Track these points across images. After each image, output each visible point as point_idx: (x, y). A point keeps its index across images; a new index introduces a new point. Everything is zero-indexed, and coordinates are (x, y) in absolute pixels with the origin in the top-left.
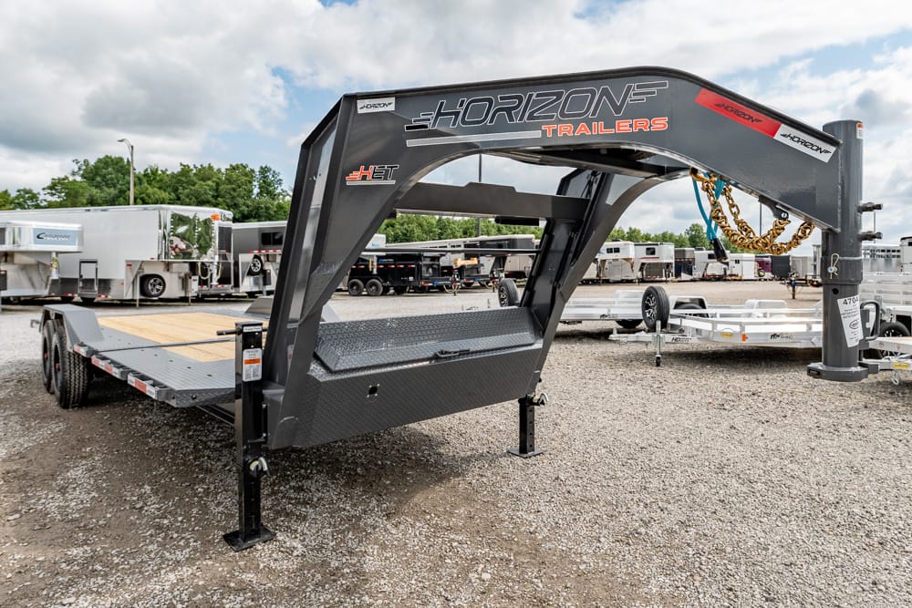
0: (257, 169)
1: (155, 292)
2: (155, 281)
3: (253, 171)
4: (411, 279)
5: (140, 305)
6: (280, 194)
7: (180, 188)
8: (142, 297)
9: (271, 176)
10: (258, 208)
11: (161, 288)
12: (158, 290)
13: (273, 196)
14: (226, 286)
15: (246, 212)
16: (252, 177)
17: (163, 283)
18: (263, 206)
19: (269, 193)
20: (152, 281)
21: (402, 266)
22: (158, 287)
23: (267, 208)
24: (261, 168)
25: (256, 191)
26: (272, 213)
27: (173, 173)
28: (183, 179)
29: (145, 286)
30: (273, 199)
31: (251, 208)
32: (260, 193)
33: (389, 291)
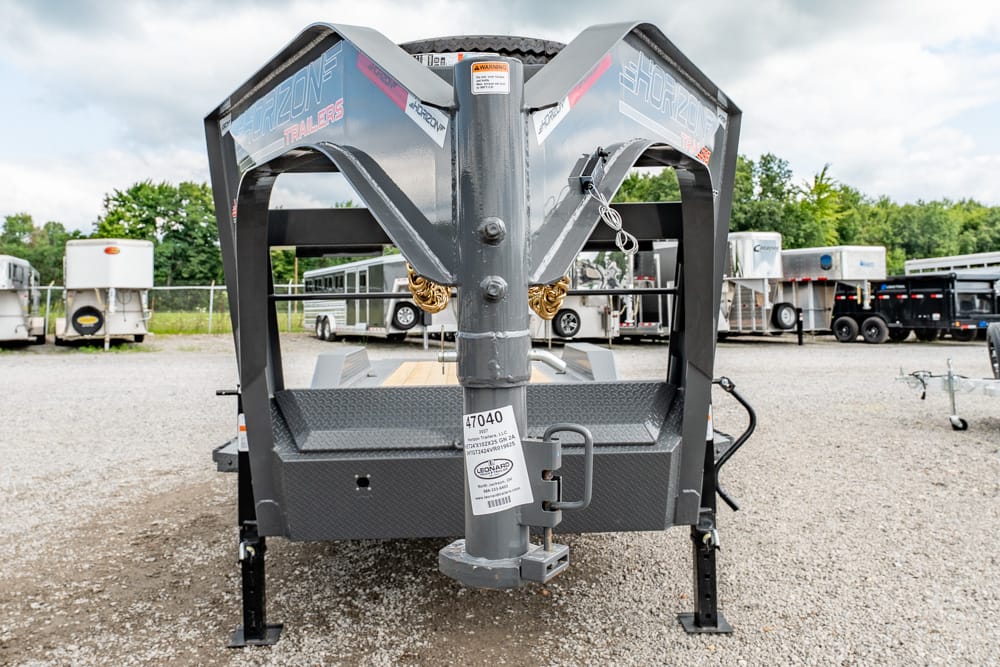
0: (757, 160)
1: (568, 331)
2: (568, 316)
3: (751, 163)
4: (936, 316)
5: (554, 346)
6: (789, 192)
7: (663, 195)
8: (557, 337)
9: (775, 168)
10: (759, 214)
11: (575, 325)
12: (572, 328)
13: (779, 194)
14: (653, 324)
15: (743, 221)
16: (752, 171)
17: (577, 320)
18: (765, 210)
19: (774, 191)
20: (565, 317)
21: (920, 296)
22: (572, 324)
23: (772, 214)
24: (763, 158)
25: (758, 190)
26: (778, 219)
27: (654, 176)
28: (666, 183)
29: (558, 322)
30: (781, 200)
31: (749, 215)
32: (763, 194)
33: (907, 334)
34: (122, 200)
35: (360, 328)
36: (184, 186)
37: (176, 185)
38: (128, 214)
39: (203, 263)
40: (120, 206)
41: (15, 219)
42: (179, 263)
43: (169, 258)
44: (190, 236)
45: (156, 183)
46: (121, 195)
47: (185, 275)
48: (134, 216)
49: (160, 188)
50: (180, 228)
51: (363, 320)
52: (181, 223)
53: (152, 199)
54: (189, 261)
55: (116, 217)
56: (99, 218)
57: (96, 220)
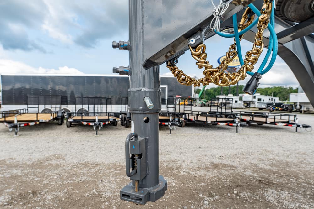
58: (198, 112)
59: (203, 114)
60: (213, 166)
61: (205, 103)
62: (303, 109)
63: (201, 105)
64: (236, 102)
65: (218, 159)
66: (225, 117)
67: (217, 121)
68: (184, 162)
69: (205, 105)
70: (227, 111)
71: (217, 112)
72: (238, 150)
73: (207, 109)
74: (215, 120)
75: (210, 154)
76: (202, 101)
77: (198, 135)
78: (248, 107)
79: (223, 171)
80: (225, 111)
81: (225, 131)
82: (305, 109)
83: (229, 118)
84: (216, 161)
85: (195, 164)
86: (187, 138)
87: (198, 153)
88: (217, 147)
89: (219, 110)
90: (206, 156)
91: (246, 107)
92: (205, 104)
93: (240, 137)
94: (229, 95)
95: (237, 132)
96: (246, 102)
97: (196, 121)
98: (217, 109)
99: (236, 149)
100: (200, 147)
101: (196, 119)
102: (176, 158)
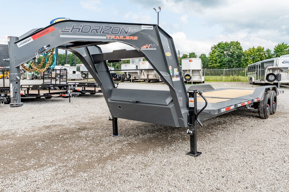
34: (215, 48)
35: (258, 81)
36: (231, 42)
37: (229, 42)
38: (217, 51)
39: (237, 63)
40: (215, 49)
41: (191, 54)
42: (230, 63)
43: (228, 62)
44: (233, 56)
45: (224, 42)
46: (215, 46)
47: (232, 66)
48: (219, 51)
49: (225, 43)
50: (230, 53)
51: (259, 79)
52: (231, 52)
53: (223, 47)
54: (233, 63)
55: (214, 52)
56: (210, 52)
57: (209, 53)
58: (28, 86)
59: (35, 87)
60: (46, 127)
61: (36, 74)
62: (131, 78)
63: (31, 78)
64: (74, 72)
65: (50, 123)
66: (59, 89)
67: (50, 93)
68: (18, 129)
69: (36, 78)
70: (62, 83)
71: (51, 84)
72: (68, 115)
73: (39, 82)
74: (48, 92)
75: (43, 121)
76: (32, 73)
77: (30, 109)
78: (86, 78)
79: (53, 129)
80: (60, 83)
81: (59, 102)
82: (133, 79)
83: (63, 90)
84: (47, 125)
85: (30, 129)
86: (18, 112)
87: (32, 122)
88: (50, 116)
89: (53, 82)
90: (39, 123)
91: (84, 78)
92: (37, 76)
93: (72, 106)
94: (66, 65)
95: (70, 102)
96: (84, 73)
97: (27, 95)
98: (50, 81)
99: (67, 115)
100: (33, 118)
101: (26, 93)
102: (9, 128)
